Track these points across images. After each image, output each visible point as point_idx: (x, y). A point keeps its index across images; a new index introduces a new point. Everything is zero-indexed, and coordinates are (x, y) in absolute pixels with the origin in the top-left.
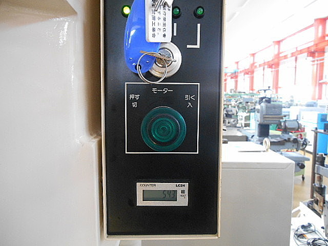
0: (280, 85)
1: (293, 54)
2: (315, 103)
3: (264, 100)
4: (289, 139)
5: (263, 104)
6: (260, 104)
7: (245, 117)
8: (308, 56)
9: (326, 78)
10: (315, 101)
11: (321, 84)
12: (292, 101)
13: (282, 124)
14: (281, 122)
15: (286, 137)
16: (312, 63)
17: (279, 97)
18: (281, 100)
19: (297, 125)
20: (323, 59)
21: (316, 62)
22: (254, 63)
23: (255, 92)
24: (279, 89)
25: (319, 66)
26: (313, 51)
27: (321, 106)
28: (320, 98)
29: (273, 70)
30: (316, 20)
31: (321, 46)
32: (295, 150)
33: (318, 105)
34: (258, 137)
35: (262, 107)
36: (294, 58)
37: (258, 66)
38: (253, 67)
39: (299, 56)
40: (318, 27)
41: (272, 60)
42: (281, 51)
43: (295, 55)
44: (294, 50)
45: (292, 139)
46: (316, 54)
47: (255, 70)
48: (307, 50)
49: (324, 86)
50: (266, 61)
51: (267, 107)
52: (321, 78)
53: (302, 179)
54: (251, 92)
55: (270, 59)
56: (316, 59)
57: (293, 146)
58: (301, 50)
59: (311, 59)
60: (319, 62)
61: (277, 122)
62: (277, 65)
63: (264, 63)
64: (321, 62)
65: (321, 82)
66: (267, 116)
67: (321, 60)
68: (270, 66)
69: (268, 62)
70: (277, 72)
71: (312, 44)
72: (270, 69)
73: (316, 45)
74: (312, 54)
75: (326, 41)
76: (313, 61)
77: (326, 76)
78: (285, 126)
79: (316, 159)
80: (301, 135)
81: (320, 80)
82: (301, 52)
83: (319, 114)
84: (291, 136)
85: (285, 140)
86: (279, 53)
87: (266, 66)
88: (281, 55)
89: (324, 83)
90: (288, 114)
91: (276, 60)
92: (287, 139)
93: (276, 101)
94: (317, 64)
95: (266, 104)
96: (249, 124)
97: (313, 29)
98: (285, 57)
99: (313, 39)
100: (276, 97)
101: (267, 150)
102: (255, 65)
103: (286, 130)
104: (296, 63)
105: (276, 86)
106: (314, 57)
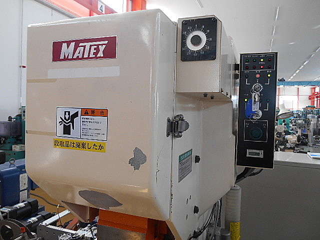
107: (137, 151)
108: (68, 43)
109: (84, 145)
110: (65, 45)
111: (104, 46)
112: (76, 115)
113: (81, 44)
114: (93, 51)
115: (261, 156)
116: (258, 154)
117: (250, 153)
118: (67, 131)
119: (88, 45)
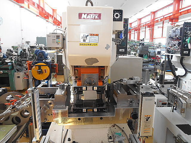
1: (161, 20)
3: (141, 44)
4: (151, 60)
6: (139, 46)
7: (134, 54)
8: (169, 21)
22: (140, 24)
26: (172, 18)
30: (174, 1)
36: (162, 22)
37: (142, 26)
38: (140, 27)
39: (165, 21)
40: (176, 4)
41: (150, 23)
43: (163, 20)
44: (163, 17)
46: (174, 20)
48: (168, 18)
54: (138, 41)
62: (153, 25)
63: (146, 24)
66: (142, 51)
68: (149, 26)
69: (148, 24)
70: (153, 29)
71: (171, 14)
72: (149, 28)
75: (180, 13)
76: (172, 24)
78: (149, 55)
82: (166, 18)
85: (149, 61)
86: (154, 19)
87: (147, 26)
91: (152, 23)
95: (142, 46)
97: (172, 6)
98: (157, 21)
103: (150, 57)
104: (163, 25)
105: (152, 38)
106: (172, 22)
107: (107, 45)
108: (85, 14)
109: (91, 45)
110: (83, 14)
111: (97, 16)
112: (88, 36)
113: (89, 15)
114: (93, 17)
115: (124, 51)
116: (123, 50)
117: (120, 50)
118: (84, 41)
119: (92, 15)
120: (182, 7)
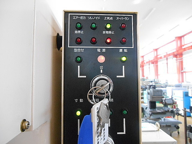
0: (159, 73)
1: (165, 56)
2: (180, 85)
3: (152, 87)
4: (168, 110)
5: (151, 90)
6: (149, 89)
8: (173, 57)
9: (185, 69)
10: (180, 83)
11: (182, 73)
12: (167, 83)
13: (163, 101)
14: (162, 100)
15: (166, 109)
16: (176, 61)
17: (159, 81)
18: (160, 82)
19: (172, 102)
20: (182, 59)
21: (178, 61)
22: (143, 61)
23: (145, 78)
24: (159, 76)
25: (180, 62)
26: (176, 54)
27: (184, 87)
28: (183, 81)
29: (155, 65)
30: (176, 38)
31: (180, 52)
32: (172, 117)
33: (182, 86)
34: (149, 109)
35: (151, 91)
36: (166, 58)
37: (146, 63)
38: (143, 64)
39: (168, 57)
40: (178, 41)
41: (154, 60)
42: (158, 54)
43: (167, 57)
44: (165, 54)
45: (170, 111)
46: (178, 56)
47: (144, 65)
48: (172, 54)
49: (184, 74)
50: (150, 60)
51: (154, 91)
52: (182, 69)
53: (177, 133)
54: (143, 77)
55: (152, 59)
56: (178, 59)
57: (171, 115)
58: (169, 54)
59: (175, 58)
60: (180, 60)
61: (161, 100)
62: (157, 62)
63: (149, 61)
64: (181, 60)
65: (182, 71)
66: (154, 97)
67: (181, 59)
68: (153, 63)
69: (152, 61)
70: (157, 66)
71: (175, 51)
72: (153, 65)
73: (178, 51)
74: (175, 56)
75: (183, 49)
76: (177, 60)
77: (185, 68)
78: (165, 102)
79: (187, 128)
80: (175, 106)
81: (181, 71)
82: (169, 55)
83: (183, 92)
84: (169, 109)
85: (166, 111)
86: (157, 56)
87: (150, 63)
88: (158, 57)
89: (184, 72)
90: (165, 91)
91: (156, 60)
92: (167, 110)
93: (157, 83)
94: (179, 62)
95: (153, 89)
96: (143, 97)
97: (175, 42)
98: (161, 58)
99: (175, 48)
100: (158, 81)
101: (158, 130)
102: (144, 62)
103: (166, 105)
104: (167, 61)
105: (157, 74)
106: (177, 57)
120: (184, 43)
